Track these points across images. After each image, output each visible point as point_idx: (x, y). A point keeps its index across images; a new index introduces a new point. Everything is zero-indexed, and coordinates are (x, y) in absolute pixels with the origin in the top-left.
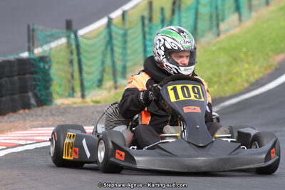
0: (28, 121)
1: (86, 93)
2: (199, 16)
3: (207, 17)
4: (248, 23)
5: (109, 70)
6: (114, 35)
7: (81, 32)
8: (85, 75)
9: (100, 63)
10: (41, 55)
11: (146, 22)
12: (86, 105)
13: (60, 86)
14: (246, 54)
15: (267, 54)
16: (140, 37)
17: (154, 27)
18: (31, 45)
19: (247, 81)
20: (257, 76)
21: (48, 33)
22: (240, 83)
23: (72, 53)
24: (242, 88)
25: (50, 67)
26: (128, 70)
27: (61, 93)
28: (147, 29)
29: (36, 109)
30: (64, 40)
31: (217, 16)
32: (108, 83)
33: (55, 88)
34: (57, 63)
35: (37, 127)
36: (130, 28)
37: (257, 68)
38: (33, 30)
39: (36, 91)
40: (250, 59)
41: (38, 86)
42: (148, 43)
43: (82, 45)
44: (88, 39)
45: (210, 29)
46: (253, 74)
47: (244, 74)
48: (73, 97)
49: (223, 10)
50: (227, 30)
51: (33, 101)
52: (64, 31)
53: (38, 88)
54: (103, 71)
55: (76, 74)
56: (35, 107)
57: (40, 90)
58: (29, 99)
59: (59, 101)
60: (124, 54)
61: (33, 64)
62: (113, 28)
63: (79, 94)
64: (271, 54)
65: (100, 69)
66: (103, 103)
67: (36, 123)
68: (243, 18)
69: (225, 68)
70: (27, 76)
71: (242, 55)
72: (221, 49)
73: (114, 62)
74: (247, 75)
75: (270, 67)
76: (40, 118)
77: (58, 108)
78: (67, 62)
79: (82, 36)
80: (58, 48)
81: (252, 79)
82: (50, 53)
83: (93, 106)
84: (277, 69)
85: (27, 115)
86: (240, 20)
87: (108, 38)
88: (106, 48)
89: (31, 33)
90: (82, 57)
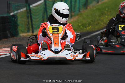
8: (34, 23)
18: (9, 10)
21: (16, 5)
25: (17, 19)
27: (23, 31)
29: (10, 38)
38: (10, 3)
51: (9, 35)
53: (11, 29)
70: (6, 24)
73: (47, 17)
90: (32, 15)
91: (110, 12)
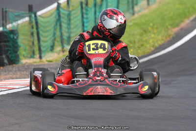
0: (2, 75)
1: (43, 55)
2: (120, 2)
3: (126, 2)
4: (154, 6)
5: (58, 39)
6: (61, 15)
7: (39, 13)
8: (42, 43)
9: (52, 35)
10: (11, 29)
11: (84, 5)
12: (43, 63)
13: (25, 50)
14: (152, 27)
15: (167, 27)
16: (80, 17)
17: (89, 9)
18: (4, 22)
19: (153, 46)
20: (160, 43)
21: (16, 14)
22: (149, 48)
23: (33, 27)
24: (150, 51)
25: (17, 37)
26: (72, 39)
27: (26, 55)
28: (84, 11)
29: (8, 66)
30: (27, 19)
31: (133, 2)
32: (58, 48)
33: (22, 52)
34: (23, 35)
35: (9, 79)
36: (73, 10)
37: (160, 37)
38: (6, 11)
39: (8, 54)
40: (155, 31)
41: (10, 50)
42: (85, 20)
43: (39, 22)
44: (44, 18)
45: (128, 10)
46: (157, 41)
47: (151, 41)
48: (33, 58)
50: (139, 11)
51: (6, 61)
52: (28, 12)
53: (9, 52)
54: (55, 39)
55: (36, 42)
56: (7, 65)
57: (10, 53)
58: (3, 60)
59: (24, 61)
60: (69, 28)
61: (6, 36)
62: (61, 10)
63: (37, 56)
64: (169, 27)
65: (53, 38)
66: (54, 62)
67: (8, 76)
68: (150, 3)
69: (138, 37)
70: (2, 44)
71: (150, 28)
72: (136, 24)
73: (61, 34)
74: (153, 42)
75: (169, 36)
76: (11, 73)
77: (23, 66)
78: (30, 34)
79: (40, 16)
80: (23, 24)
81: (157, 45)
82: (17, 28)
83: (47, 64)
84: (173, 38)
85: (2, 70)
86: (148, 4)
87: (57, 17)
88: (56, 24)
89: (4, 14)
90: (39, 30)
91: (157, 28)
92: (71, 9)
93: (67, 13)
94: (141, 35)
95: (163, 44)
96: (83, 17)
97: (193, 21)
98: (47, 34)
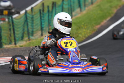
1: (17, 42)
2: (64, 9)
3: (67, 10)
4: (84, 12)
5: (26, 32)
6: (28, 18)
7: (14, 16)
8: (16, 35)
9: (22, 30)
11: (42, 12)
12: (17, 48)
13: (5, 39)
14: (84, 25)
16: (39, 18)
17: (45, 14)
19: (85, 37)
20: (88, 35)
22: (82, 37)
24: (83, 40)
25: (1, 32)
26: (34, 32)
28: (42, 15)
30: (7, 20)
31: (71, 9)
32: (26, 38)
36: (35, 14)
37: (89, 31)
40: (86, 27)
42: (42, 21)
43: (14, 22)
44: (17, 19)
47: (83, 34)
48: (11, 44)
49: (74, 7)
50: (75, 15)
52: (7, 16)
54: (24, 33)
59: (5, 46)
60: (32, 26)
62: (28, 15)
63: (13, 43)
64: (94, 25)
65: (22, 32)
66: (24, 47)
69: (75, 31)
71: (82, 26)
73: (28, 29)
74: (84, 34)
75: (94, 30)
77: (5, 49)
78: (8, 29)
79: (14, 18)
81: (87, 36)
82: (1, 26)
83: (20, 48)
84: (97, 32)
86: (81, 11)
87: (25, 19)
88: (25, 23)
90: (15, 27)
92: (33, 14)
93: (31, 16)
94: (77, 30)
95: (91, 36)
96: (41, 18)
97: (108, 21)
98: (19, 29)
